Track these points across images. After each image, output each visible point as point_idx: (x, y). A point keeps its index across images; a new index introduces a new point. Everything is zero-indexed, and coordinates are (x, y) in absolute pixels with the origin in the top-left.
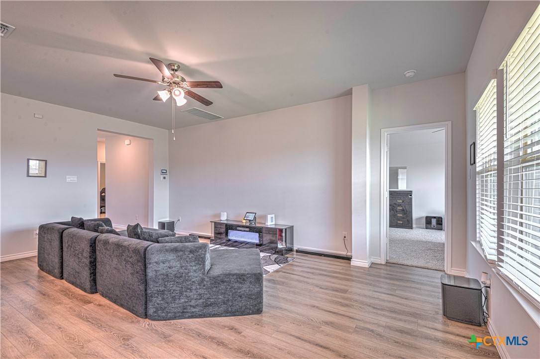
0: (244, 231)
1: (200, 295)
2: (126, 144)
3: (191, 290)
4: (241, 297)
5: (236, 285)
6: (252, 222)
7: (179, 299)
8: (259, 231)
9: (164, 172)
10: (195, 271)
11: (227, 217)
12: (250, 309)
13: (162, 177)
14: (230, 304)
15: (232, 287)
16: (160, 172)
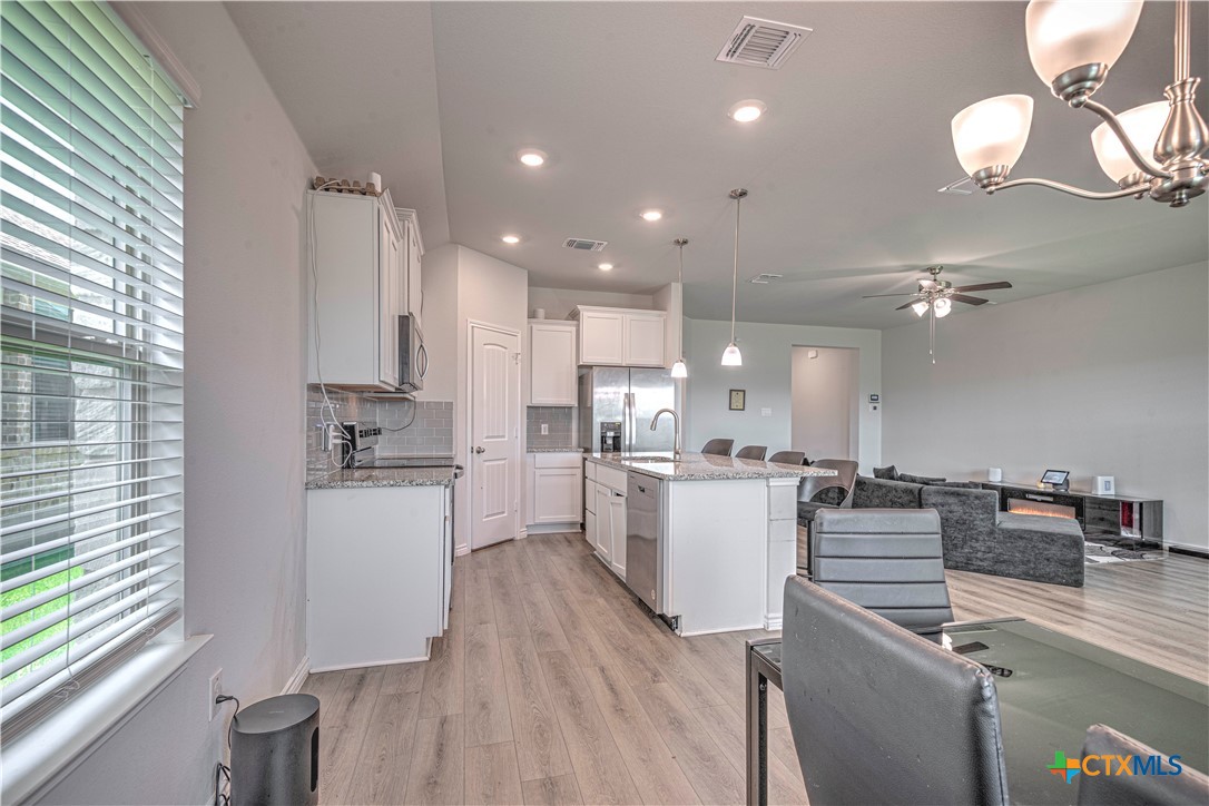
0: (1042, 501)
1: (989, 547)
2: (810, 356)
3: (977, 541)
4: (1048, 560)
5: (1041, 545)
6: (1058, 487)
7: (962, 548)
8: (1077, 504)
9: (874, 399)
10: (982, 520)
11: (1002, 477)
12: (1063, 578)
13: (871, 406)
14: (1032, 566)
15: (1034, 546)
16: (867, 399)
